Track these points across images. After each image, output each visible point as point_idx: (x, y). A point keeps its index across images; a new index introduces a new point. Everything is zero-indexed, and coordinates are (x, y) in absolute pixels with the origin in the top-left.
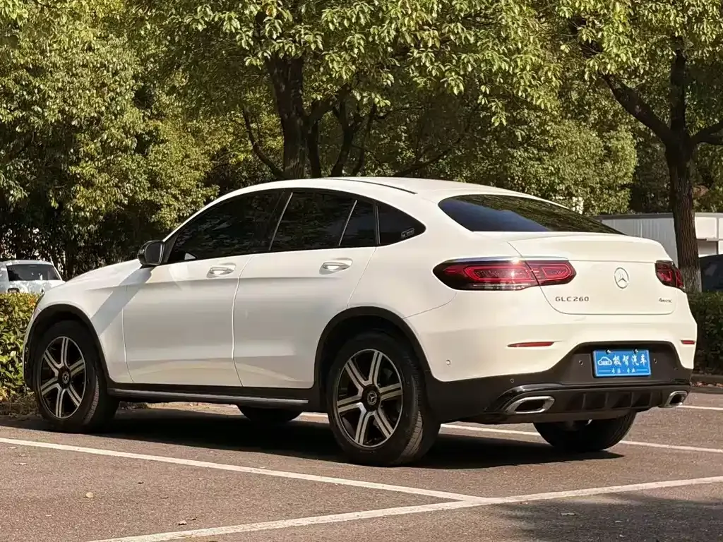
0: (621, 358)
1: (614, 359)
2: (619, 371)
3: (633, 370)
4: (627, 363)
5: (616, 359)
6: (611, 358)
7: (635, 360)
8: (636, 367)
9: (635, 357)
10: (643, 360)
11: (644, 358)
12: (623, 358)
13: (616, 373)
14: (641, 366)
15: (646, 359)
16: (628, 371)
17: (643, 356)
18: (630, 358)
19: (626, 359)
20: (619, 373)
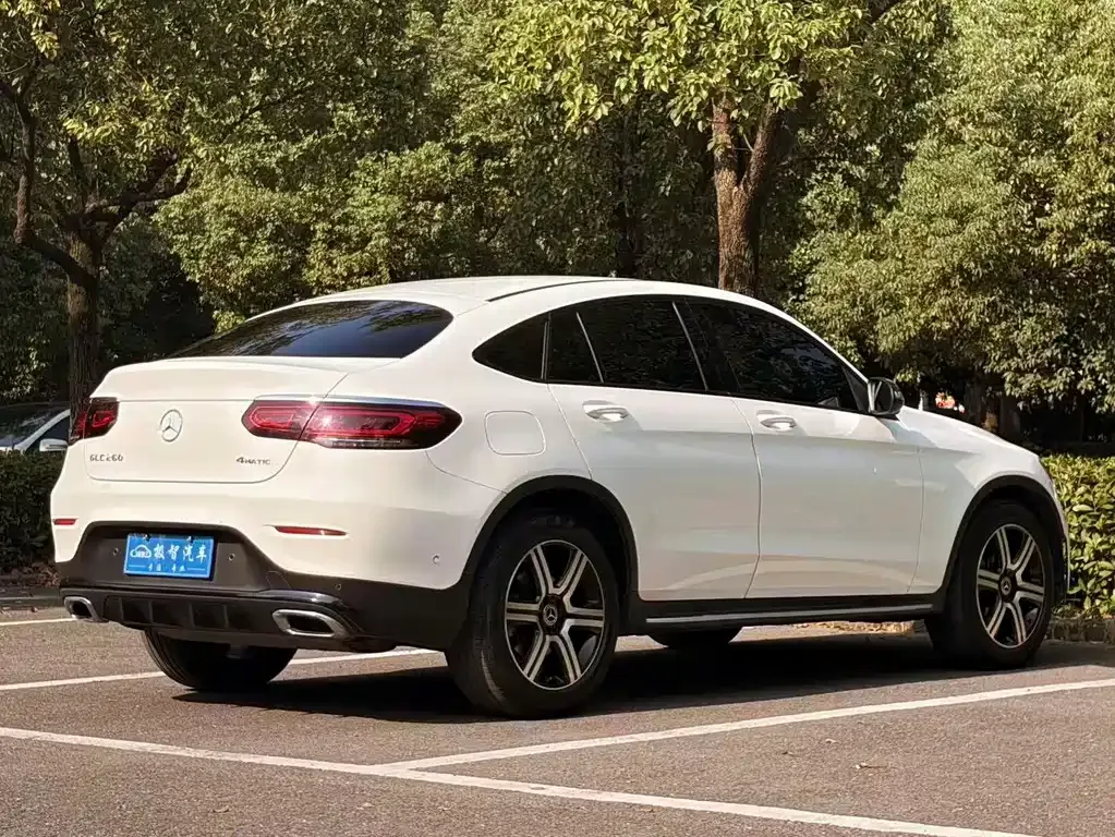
0: (166, 549)
1: (155, 549)
2: (159, 568)
3: (182, 568)
4: (174, 557)
5: (159, 549)
6: (152, 547)
7: (189, 553)
8: (186, 564)
9: (189, 549)
10: (202, 554)
11: (204, 550)
12: (170, 548)
13: (154, 569)
14: (197, 563)
15: (206, 552)
16: (174, 568)
17: (203, 548)
18: (181, 548)
19: (173, 550)
20: (159, 571)
